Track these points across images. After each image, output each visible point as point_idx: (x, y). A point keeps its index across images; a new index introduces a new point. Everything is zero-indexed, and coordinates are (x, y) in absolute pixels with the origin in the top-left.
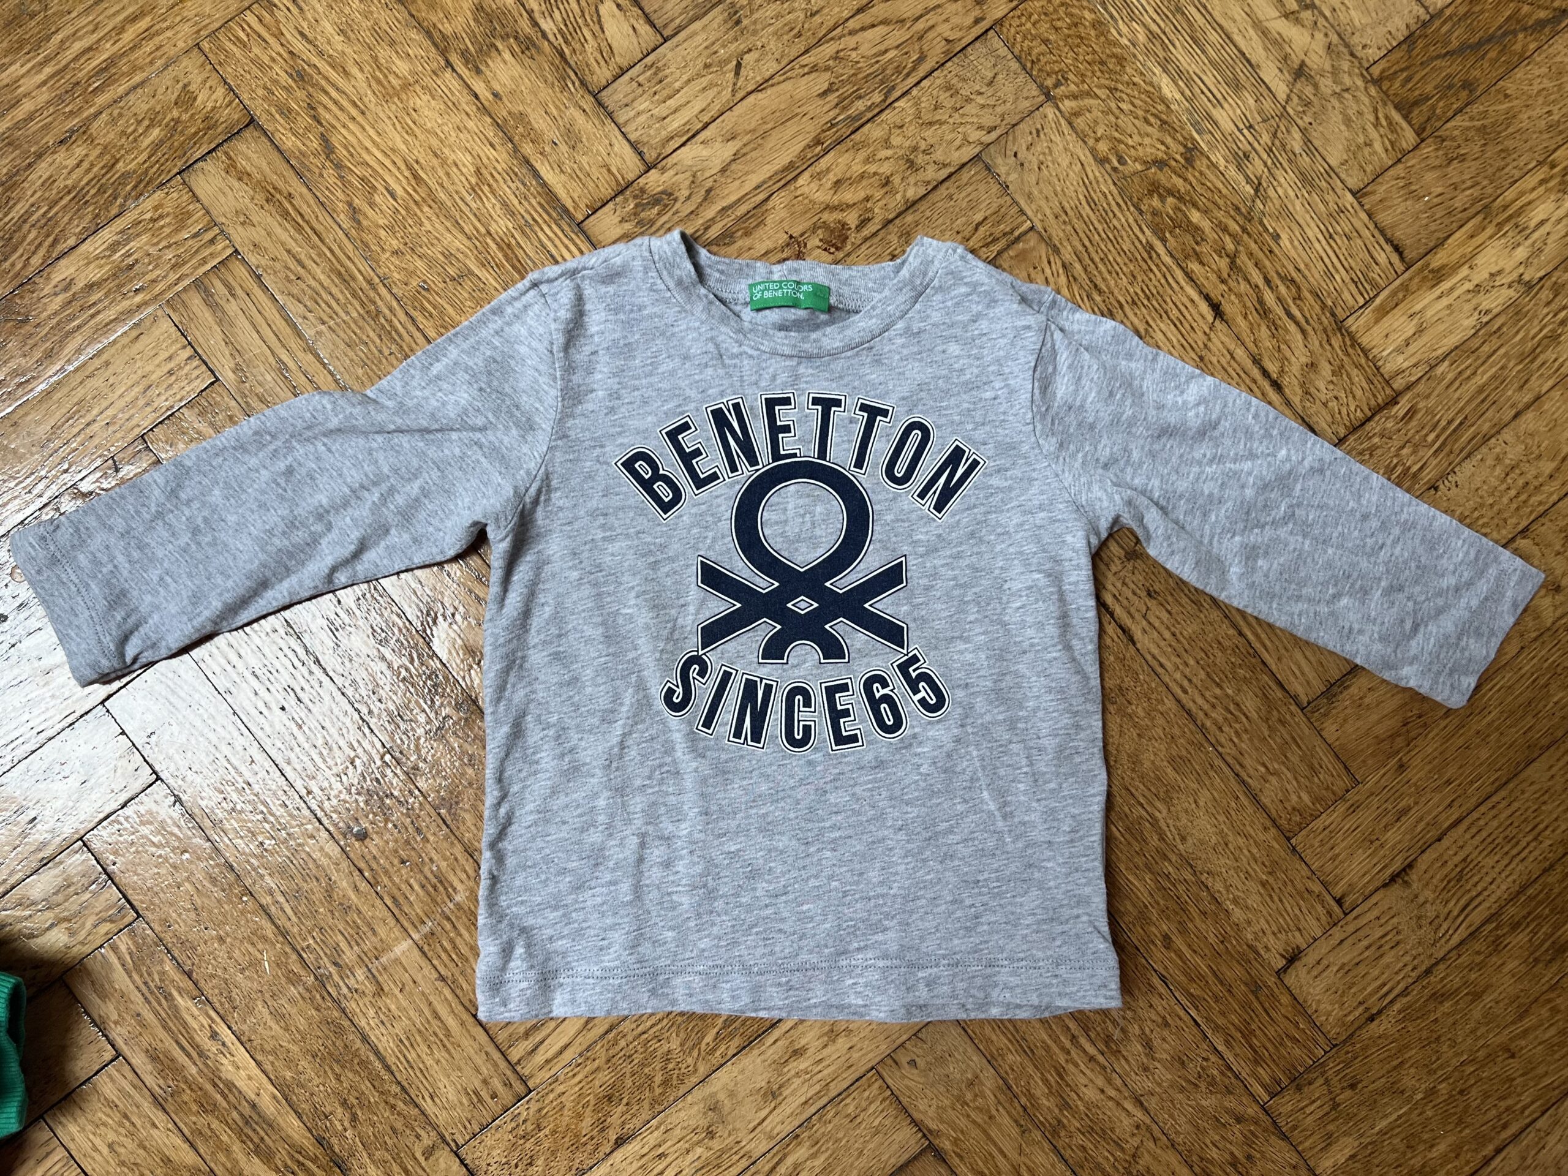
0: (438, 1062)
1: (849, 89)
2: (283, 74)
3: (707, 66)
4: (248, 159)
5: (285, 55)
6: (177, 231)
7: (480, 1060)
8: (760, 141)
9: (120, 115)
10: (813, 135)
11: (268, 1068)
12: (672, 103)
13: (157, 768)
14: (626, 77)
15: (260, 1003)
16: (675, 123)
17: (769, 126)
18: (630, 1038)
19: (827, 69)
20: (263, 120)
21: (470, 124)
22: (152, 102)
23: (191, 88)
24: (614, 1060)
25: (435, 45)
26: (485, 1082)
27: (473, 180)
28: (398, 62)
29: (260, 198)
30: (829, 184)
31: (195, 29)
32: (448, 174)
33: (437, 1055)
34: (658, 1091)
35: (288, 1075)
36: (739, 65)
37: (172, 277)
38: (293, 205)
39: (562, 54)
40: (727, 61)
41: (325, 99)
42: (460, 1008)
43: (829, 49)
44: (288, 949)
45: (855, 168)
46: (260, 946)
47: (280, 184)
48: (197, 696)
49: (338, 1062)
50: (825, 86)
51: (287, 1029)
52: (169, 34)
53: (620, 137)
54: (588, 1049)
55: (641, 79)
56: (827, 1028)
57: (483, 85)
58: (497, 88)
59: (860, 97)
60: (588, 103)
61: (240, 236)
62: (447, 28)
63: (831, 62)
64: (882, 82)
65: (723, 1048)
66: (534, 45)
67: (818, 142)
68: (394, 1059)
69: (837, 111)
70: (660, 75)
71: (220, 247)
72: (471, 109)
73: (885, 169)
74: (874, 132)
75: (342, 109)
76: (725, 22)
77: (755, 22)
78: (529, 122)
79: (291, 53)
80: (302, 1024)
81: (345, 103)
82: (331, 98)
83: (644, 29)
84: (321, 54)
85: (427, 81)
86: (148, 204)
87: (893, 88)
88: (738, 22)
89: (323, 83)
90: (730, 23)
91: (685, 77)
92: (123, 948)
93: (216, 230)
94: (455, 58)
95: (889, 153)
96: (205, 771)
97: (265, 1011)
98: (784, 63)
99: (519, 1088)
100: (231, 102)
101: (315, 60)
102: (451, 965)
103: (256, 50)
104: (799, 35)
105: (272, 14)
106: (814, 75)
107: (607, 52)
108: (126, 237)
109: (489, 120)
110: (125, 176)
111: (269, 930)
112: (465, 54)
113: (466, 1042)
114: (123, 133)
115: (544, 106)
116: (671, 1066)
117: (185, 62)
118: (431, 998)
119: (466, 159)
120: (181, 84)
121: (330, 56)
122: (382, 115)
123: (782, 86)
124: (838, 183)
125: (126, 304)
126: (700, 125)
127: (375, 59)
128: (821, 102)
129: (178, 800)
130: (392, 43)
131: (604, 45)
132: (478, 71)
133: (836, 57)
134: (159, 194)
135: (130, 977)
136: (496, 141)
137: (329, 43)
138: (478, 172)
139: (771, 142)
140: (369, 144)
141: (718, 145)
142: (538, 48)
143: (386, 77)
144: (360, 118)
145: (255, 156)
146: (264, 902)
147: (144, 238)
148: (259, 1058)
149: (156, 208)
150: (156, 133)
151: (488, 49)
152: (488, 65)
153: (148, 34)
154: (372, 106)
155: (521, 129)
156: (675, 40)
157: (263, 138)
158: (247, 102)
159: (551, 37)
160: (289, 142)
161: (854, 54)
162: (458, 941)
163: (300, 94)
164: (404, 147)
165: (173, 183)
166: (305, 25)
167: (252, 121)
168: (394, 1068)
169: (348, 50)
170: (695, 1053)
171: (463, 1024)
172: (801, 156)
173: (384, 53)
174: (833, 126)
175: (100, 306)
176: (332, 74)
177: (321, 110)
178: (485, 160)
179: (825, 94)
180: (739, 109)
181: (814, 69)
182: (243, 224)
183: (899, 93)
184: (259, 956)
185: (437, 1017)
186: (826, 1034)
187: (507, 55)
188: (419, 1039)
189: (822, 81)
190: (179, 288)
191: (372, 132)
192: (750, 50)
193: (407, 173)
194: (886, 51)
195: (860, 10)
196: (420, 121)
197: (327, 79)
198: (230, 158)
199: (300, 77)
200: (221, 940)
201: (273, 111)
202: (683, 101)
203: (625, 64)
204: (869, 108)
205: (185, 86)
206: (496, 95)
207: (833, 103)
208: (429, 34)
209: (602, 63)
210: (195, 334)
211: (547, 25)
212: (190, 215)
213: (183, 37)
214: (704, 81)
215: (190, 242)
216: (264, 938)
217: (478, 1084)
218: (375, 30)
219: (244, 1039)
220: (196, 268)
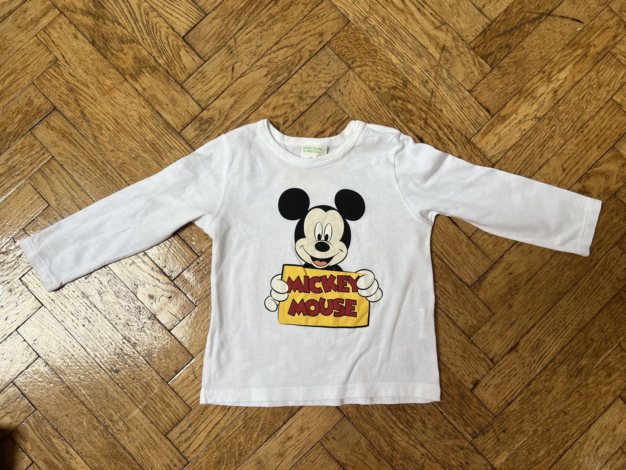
0: (153, 455)
1: (275, 73)
2: (65, 90)
3: (221, 70)
4: (54, 122)
5: (65, 83)
6: (30, 151)
7: (169, 453)
8: (244, 96)
9: (7, 111)
10: (263, 91)
11: (89, 463)
12: (209, 85)
13: (38, 353)
14: (192, 77)
15: (84, 439)
16: (211, 92)
17: (247, 89)
18: (225, 439)
19: (266, 66)
20: (59, 107)
21: (135, 101)
22: (18, 105)
23: (31, 99)
24: (219, 448)
25: (120, 73)
26: (171, 461)
27: (138, 121)
28: (107, 81)
29: (60, 136)
30: (271, 109)
31: (32, 76)
32: (129, 120)
33: (152, 452)
34: (237, 458)
35: (97, 465)
36: (233, 68)
37: (30, 168)
38: (72, 138)
39: (167, 72)
40: (229, 67)
41: (81, 98)
42: (160, 433)
43: (266, 59)
44: (93, 417)
45: (280, 102)
46: (82, 417)
47: (67, 130)
48: (51, 324)
49: (115, 458)
50: (266, 73)
51: (95, 447)
52: (22, 79)
53: (191, 99)
54: (209, 444)
55: (197, 77)
56: (300, 428)
57: (139, 86)
58: (144, 86)
59: (279, 75)
60: (178, 88)
61: (53, 150)
62: (124, 67)
63: (267, 64)
64: (287, 69)
65: (261, 439)
66: (157, 69)
67: (265, 93)
68: (136, 455)
69: (271, 81)
70: (205, 75)
71: (47, 156)
72: (136, 95)
73: (291, 101)
74: (286, 87)
75: (87, 100)
76: (227, 53)
77: (238, 52)
78: (157, 98)
79: (67, 82)
80: (100, 445)
81: (89, 98)
82: (83, 96)
83: (197, 59)
84: (78, 81)
85: (118, 87)
86: (18, 143)
87: (292, 70)
88: (231, 52)
89: (80, 91)
90: (229, 53)
91: (214, 75)
92: (31, 422)
93: (45, 150)
94: (127, 77)
95: (292, 95)
96: (56, 352)
97: (86, 441)
98: (250, 65)
99: (185, 462)
100: (46, 102)
101: (76, 83)
102: (155, 417)
103: (54, 82)
104: (255, 55)
105: (59, 68)
106: (261, 69)
107: (184, 69)
108: (12, 156)
109: (142, 98)
110: (10, 133)
111: (85, 411)
112: (131, 75)
113: (163, 446)
114: (8, 117)
115: (162, 91)
116: (241, 448)
117: (29, 89)
118: (148, 430)
119: (134, 113)
120: (28, 98)
121: (82, 81)
122: (102, 101)
123: (250, 74)
124: (274, 108)
125: (13, 180)
126: (221, 92)
127: (98, 80)
128: (265, 79)
129: (47, 364)
130: (104, 74)
131: (182, 66)
132: (137, 81)
133: (269, 61)
134: (23, 139)
135: (35, 433)
136: (145, 106)
137: (81, 76)
138: (140, 118)
139: (248, 96)
140: (98, 112)
141: (228, 99)
142: (158, 70)
143: (103, 86)
144: (94, 103)
145: (57, 121)
146: (82, 400)
147: (19, 155)
148: (85, 459)
149: (22, 144)
150: (20, 116)
151: (140, 72)
152: (140, 78)
153: (14, 81)
154: (98, 98)
155: (154, 100)
156: (209, 62)
157: (59, 114)
158: (52, 101)
159: (163, 65)
160: (69, 114)
161: (276, 60)
162: (157, 407)
163: (72, 96)
164: (111, 112)
165: (27, 134)
166: (71, 71)
167: (55, 108)
168: (136, 459)
169: (88, 78)
170: (250, 442)
171: (161, 439)
172: (259, 100)
173: (102, 78)
174: (270, 87)
175: (4, 182)
176: (83, 88)
177: (80, 101)
178: (142, 113)
179: (266, 76)
180: (234, 85)
181: (261, 67)
182: (54, 146)
183: (294, 72)
184: (82, 420)
185: (151, 437)
186: (300, 430)
187: (147, 74)
188: (145, 446)
189: (264, 71)
190: (33, 172)
191: (99, 108)
192: (237, 62)
193: (113, 121)
194: (287, 57)
195: (276, 43)
196: (116, 101)
197: (81, 90)
198: (48, 123)
199: (71, 90)
200: (67, 416)
201: (62, 104)
202: (214, 83)
203: (191, 73)
204: (283, 79)
205: (29, 98)
206: (144, 89)
207: (269, 79)
208: (117, 69)
209: (182, 73)
210: (40, 189)
211: (161, 61)
212: (34, 145)
213: (27, 79)
214: (221, 76)
215: (36, 155)
216: (83, 414)
217: (169, 462)
218: (97, 70)
219: (79, 452)
220: (38, 164)
